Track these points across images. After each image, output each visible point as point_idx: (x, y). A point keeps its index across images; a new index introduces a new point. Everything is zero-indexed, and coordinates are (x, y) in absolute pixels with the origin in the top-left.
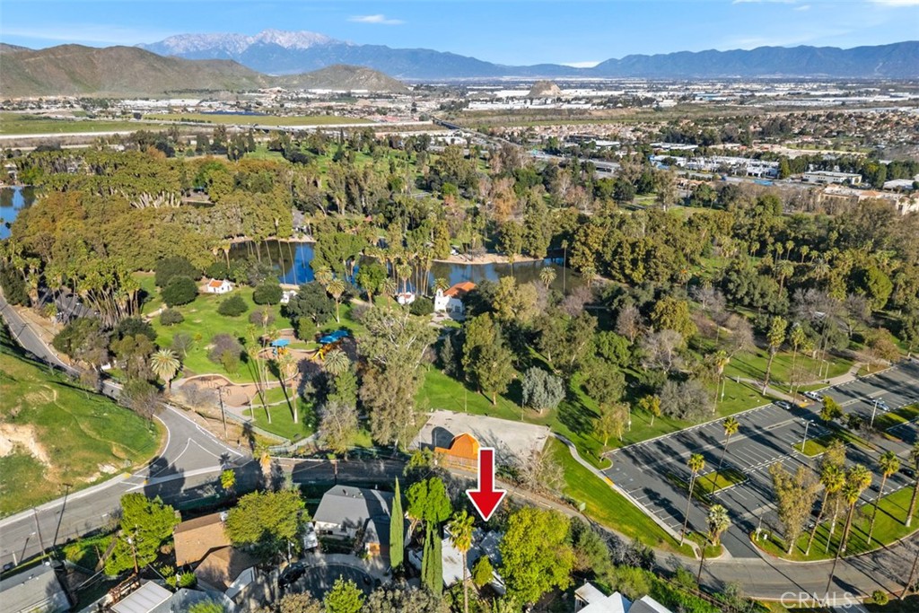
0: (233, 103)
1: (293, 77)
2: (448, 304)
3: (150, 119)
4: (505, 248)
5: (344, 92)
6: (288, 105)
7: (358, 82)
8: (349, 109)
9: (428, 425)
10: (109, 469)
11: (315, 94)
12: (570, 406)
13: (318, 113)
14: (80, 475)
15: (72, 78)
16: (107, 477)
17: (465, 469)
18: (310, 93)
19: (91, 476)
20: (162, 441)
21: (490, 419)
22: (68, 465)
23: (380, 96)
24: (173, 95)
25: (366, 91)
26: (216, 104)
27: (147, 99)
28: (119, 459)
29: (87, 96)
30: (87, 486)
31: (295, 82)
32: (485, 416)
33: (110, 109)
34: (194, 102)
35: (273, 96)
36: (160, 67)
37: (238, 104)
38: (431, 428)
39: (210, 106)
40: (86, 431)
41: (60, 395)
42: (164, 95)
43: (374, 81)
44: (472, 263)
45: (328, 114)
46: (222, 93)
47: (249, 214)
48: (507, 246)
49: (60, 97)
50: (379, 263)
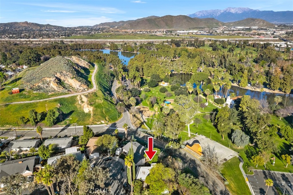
0: (208, 31)
1: (232, 23)
2: (231, 102)
3: (181, 36)
4: (271, 87)
5: (248, 28)
6: (225, 32)
7: (255, 24)
8: (247, 33)
9: (194, 138)
10: (103, 122)
11: (237, 28)
12: (254, 149)
13: (234, 35)
14: (96, 121)
15: (166, 24)
16: (102, 123)
17: (193, 155)
18: (235, 28)
19: (98, 122)
20: (119, 119)
21: (218, 143)
22: (95, 118)
23: (262, 29)
24: (191, 29)
25: (257, 27)
26: (202, 32)
27: (184, 30)
28: (106, 120)
29: (169, 29)
30: (97, 124)
31: (232, 25)
32: (216, 142)
33: (172, 33)
34: (195, 31)
35: (222, 29)
36: (190, 21)
37: (209, 32)
38: (194, 139)
39: (200, 33)
40: (103, 111)
41: (103, 102)
42: (189, 29)
43: (261, 23)
44: (255, 90)
45: (238, 35)
46: (206, 28)
47: (184, 65)
48: (272, 86)
49: (162, 30)
50: (212, 84)
